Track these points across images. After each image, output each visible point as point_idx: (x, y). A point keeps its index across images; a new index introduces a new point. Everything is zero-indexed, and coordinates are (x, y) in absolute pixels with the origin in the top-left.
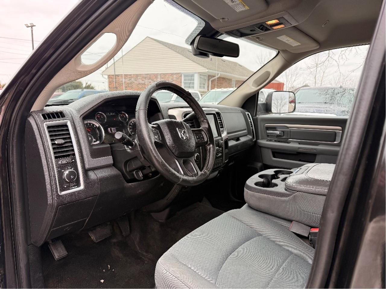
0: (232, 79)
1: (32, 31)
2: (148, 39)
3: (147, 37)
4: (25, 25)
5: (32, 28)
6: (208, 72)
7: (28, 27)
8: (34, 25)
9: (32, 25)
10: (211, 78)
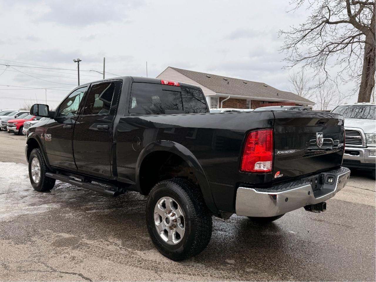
0: (247, 100)
1: (78, 65)
2: (169, 68)
3: (169, 67)
4: (73, 60)
5: (78, 62)
6: (216, 95)
7: (76, 62)
8: (80, 60)
9: (79, 60)
10: (223, 99)
